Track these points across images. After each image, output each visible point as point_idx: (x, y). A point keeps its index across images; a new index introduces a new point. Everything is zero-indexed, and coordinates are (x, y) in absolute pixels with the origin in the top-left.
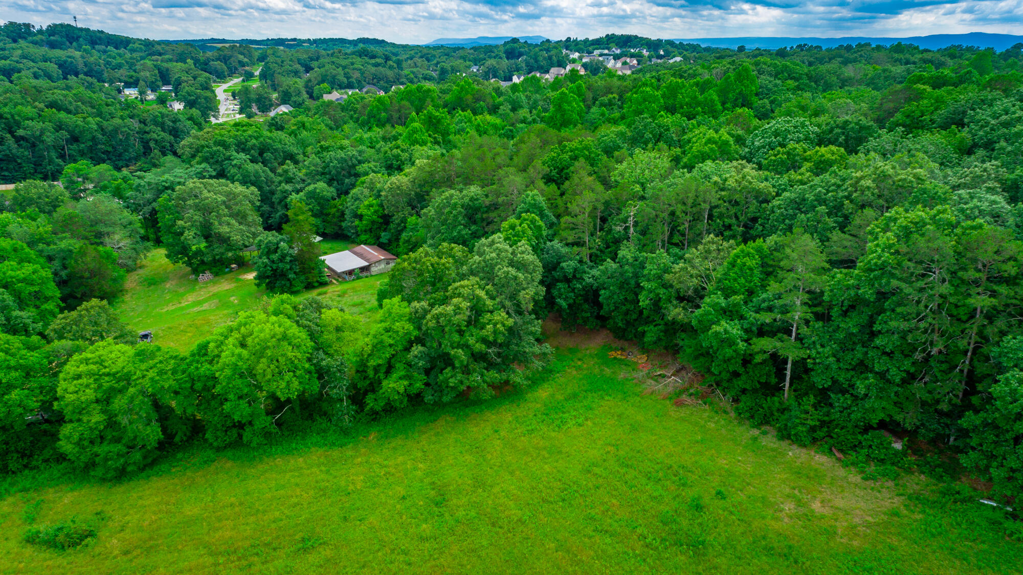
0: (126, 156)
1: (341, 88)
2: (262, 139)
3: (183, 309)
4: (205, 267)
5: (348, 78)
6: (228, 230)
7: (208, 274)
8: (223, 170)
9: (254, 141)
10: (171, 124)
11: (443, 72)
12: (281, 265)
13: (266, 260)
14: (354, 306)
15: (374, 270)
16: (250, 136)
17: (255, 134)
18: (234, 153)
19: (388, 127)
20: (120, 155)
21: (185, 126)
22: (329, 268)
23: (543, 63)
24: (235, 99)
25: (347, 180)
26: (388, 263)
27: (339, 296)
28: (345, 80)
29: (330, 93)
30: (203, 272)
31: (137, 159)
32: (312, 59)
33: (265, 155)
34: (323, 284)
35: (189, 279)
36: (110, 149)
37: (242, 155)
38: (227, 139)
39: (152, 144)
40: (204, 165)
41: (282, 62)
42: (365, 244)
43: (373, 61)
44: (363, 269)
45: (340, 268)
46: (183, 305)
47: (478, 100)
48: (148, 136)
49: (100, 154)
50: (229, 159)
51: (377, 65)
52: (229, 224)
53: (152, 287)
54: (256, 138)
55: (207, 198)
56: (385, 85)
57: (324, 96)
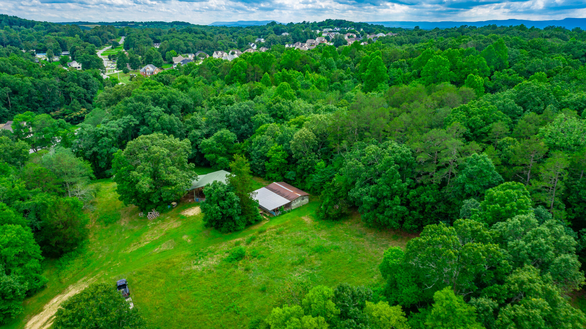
0: (53, 103)
1: (183, 53)
2: (169, 95)
3: (144, 249)
4: (151, 206)
5: (187, 46)
6: (175, 178)
7: (154, 212)
8: (144, 120)
9: (164, 97)
10: (84, 81)
11: (241, 42)
12: (230, 211)
13: (217, 207)
14: (299, 245)
15: (294, 205)
16: (161, 93)
17: (164, 91)
18: (152, 107)
20: (48, 103)
21: (93, 82)
22: (261, 207)
23: (302, 36)
24: (110, 60)
25: (243, 127)
26: (303, 199)
27: (278, 233)
28: (185, 48)
29: (176, 56)
30: (151, 210)
31: (61, 105)
32: (156, 35)
33: (172, 106)
34: (258, 221)
35: (138, 217)
36: (41, 99)
37: (158, 108)
38: (144, 96)
39: (72, 95)
40: (129, 117)
41: (139, 36)
42: (277, 181)
43: (198, 36)
44: (288, 205)
45: (270, 207)
46: (143, 245)
47: (304, 63)
48: (68, 90)
49: (34, 103)
50: (148, 111)
51: (201, 38)
52: (173, 172)
53: (110, 226)
54: (166, 94)
55: (155, 152)
56: (209, 51)
57: (173, 58)
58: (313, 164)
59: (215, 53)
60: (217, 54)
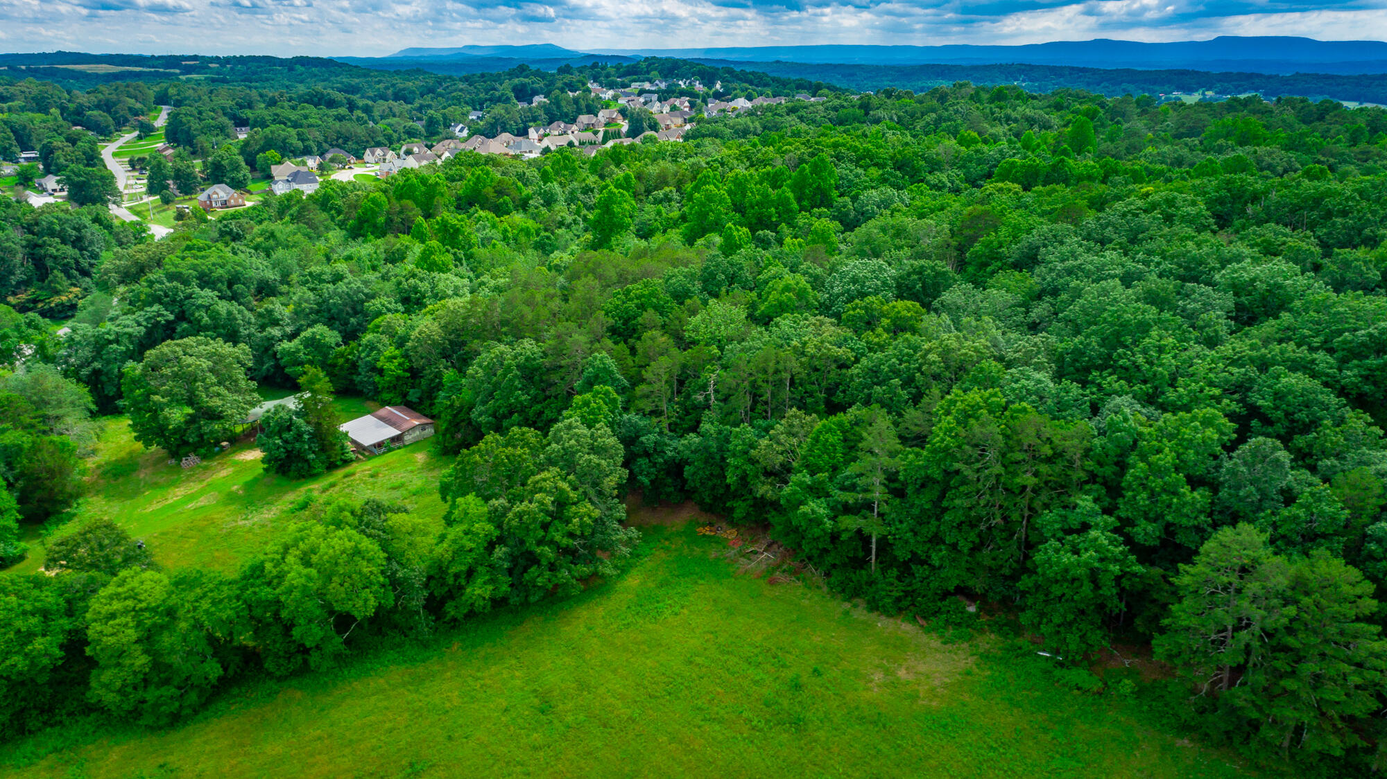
1: (296, 156)
2: (229, 267)
3: (172, 506)
4: (188, 449)
5: (303, 140)
6: (220, 403)
7: (193, 457)
8: (183, 312)
9: (220, 271)
10: (74, 233)
11: (432, 123)
12: (297, 445)
13: (278, 441)
14: (394, 488)
15: (408, 438)
16: (214, 265)
17: (220, 261)
18: (197, 290)
19: (390, 237)
22: (354, 442)
23: (566, 109)
24: (134, 169)
25: (352, 320)
26: (424, 429)
27: (372, 476)
28: (300, 144)
29: (280, 163)
30: (187, 455)
31: (28, 283)
32: (241, 107)
33: (235, 287)
34: (346, 462)
35: (167, 465)
37: (207, 292)
38: (184, 271)
39: (49, 263)
40: (156, 307)
41: (200, 113)
42: (389, 404)
43: (333, 112)
44: (394, 439)
45: (367, 441)
46: (170, 501)
47: (500, 193)
48: (42, 252)
50: (189, 297)
51: (340, 118)
52: (219, 395)
53: (121, 480)
54: (222, 266)
55: (189, 366)
56: (354, 146)
57: (273, 167)
58: (439, 375)
59: (368, 151)
60: (373, 154)
